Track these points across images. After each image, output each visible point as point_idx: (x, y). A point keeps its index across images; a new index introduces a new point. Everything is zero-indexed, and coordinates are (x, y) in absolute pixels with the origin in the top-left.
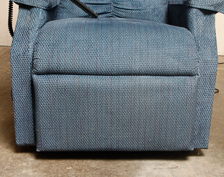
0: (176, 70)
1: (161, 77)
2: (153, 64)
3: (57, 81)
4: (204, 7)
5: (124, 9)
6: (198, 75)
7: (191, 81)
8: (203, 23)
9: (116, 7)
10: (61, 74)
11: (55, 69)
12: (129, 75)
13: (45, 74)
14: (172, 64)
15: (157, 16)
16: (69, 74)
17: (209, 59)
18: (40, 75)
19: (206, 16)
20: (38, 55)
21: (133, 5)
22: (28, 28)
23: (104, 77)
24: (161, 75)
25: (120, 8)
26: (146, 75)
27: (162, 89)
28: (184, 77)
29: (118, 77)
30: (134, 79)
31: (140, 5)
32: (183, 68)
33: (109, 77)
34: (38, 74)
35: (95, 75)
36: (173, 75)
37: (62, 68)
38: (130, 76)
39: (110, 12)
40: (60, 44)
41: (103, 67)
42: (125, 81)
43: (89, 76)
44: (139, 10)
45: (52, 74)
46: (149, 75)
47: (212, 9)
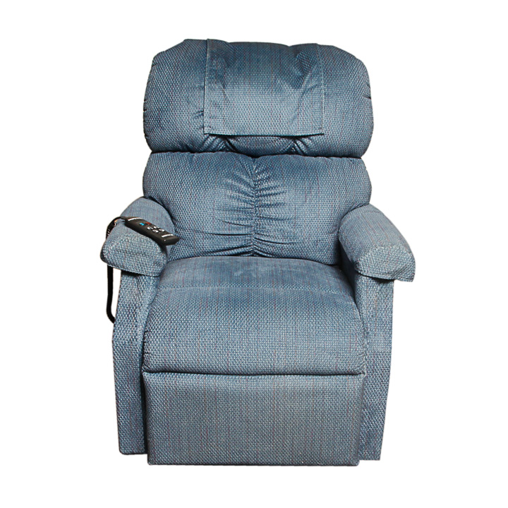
0: (333, 369)
1: (314, 377)
2: (302, 362)
3: (175, 382)
4: (377, 276)
5: (271, 242)
6: (364, 373)
7: (354, 383)
8: (376, 296)
9: (259, 239)
10: (181, 373)
11: (173, 367)
12: (271, 375)
13: (159, 372)
14: (328, 362)
15: (321, 250)
16: (191, 373)
17: (380, 350)
18: (153, 373)
19: (381, 285)
20: (150, 349)
21: (284, 237)
22: (135, 305)
23: (237, 377)
24: (313, 375)
25: (264, 241)
26: (294, 374)
27: (315, 393)
28: (344, 377)
29: (256, 377)
30: (278, 380)
31: (295, 237)
32: (342, 367)
33: (244, 377)
34: (150, 372)
35: (224, 374)
36: (330, 375)
37: (182, 366)
38: (273, 376)
39: (250, 246)
40: (179, 334)
41: (236, 366)
42: (265, 383)
43: (218, 376)
44: (293, 243)
45: (169, 372)
46: (297, 375)
47: (388, 277)
